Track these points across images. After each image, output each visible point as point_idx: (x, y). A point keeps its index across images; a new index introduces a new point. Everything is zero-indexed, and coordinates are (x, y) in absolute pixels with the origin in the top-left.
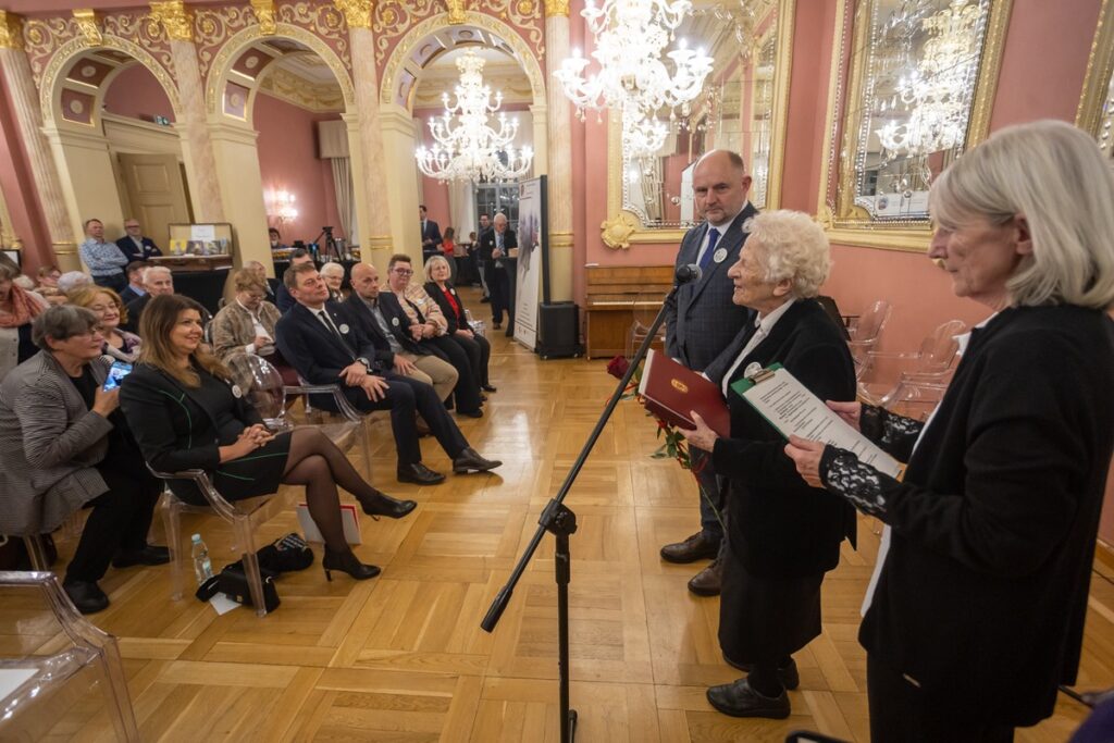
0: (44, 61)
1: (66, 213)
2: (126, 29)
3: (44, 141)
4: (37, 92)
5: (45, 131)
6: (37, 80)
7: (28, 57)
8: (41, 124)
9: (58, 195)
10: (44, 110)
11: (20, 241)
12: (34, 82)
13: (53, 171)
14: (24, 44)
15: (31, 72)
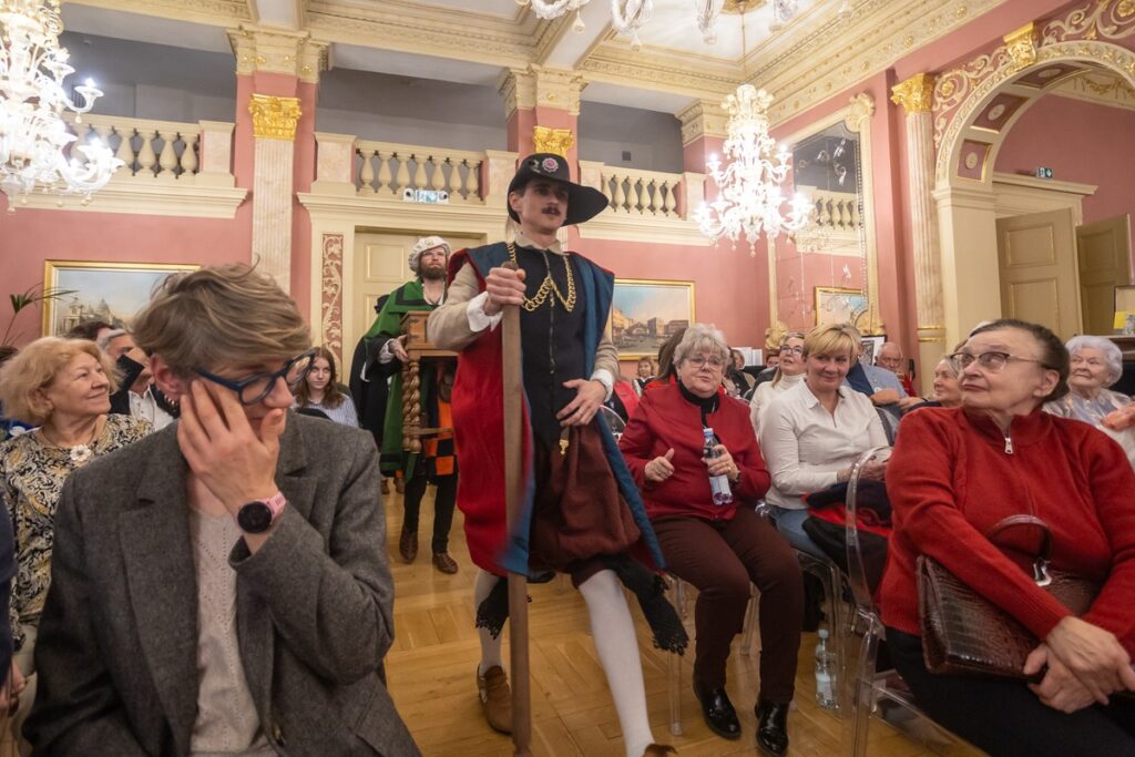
0: (949, 116)
1: (940, 290)
2: (1078, 27)
3: (932, 208)
4: (935, 152)
5: (936, 194)
6: (937, 138)
7: (933, 115)
8: (932, 187)
9: (935, 269)
10: (939, 171)
11: (883, 327)
12: (934, 142)
13: (935, 242)
14: (933, 102)
15: (934, 132)
